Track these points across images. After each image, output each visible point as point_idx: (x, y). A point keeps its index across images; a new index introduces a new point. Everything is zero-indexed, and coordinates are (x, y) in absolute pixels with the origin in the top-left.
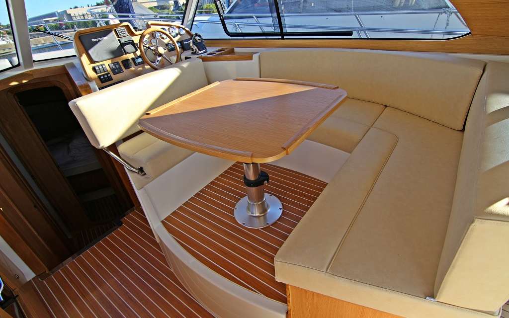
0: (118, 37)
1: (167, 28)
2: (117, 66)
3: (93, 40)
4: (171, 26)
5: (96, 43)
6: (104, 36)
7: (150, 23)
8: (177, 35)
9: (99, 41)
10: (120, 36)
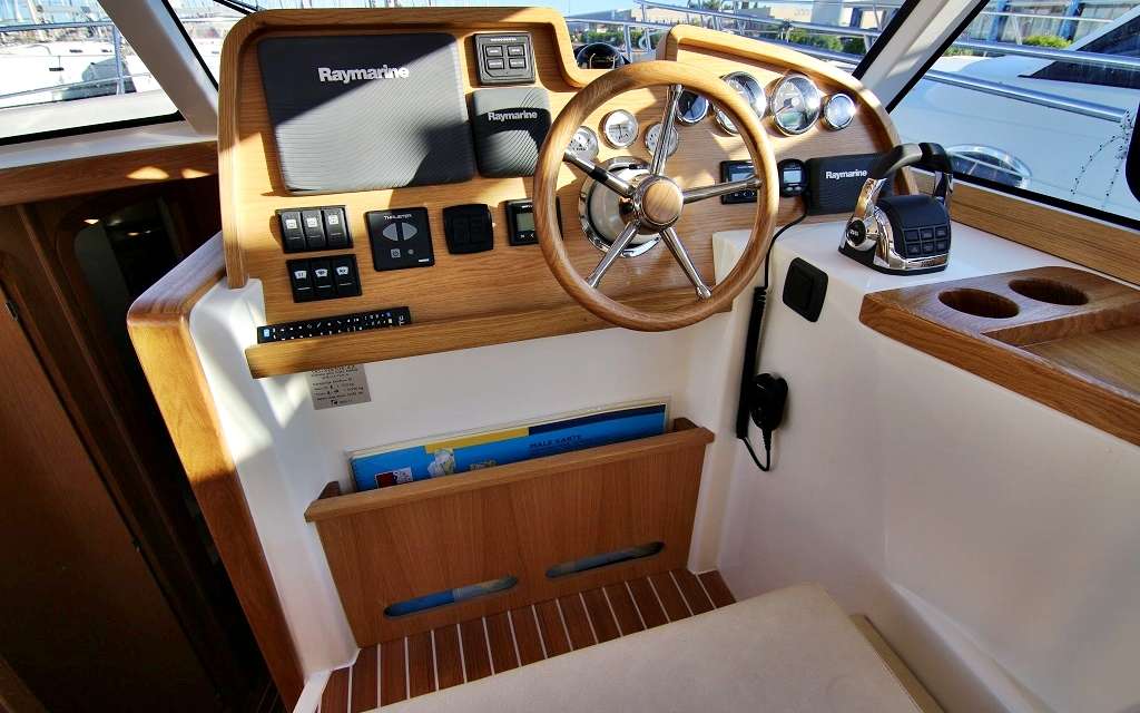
0: (477, 80)
1: (763, 77)
2: (409, 232)
3: (324, 73)
4: (792, 70)
5: (339, 89)
6: (397, 63)
7: (680, 33)
8: (806, 120)
9: (357, 84)
10: (484, 77)
